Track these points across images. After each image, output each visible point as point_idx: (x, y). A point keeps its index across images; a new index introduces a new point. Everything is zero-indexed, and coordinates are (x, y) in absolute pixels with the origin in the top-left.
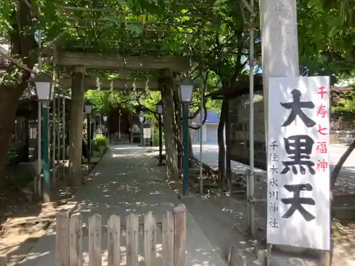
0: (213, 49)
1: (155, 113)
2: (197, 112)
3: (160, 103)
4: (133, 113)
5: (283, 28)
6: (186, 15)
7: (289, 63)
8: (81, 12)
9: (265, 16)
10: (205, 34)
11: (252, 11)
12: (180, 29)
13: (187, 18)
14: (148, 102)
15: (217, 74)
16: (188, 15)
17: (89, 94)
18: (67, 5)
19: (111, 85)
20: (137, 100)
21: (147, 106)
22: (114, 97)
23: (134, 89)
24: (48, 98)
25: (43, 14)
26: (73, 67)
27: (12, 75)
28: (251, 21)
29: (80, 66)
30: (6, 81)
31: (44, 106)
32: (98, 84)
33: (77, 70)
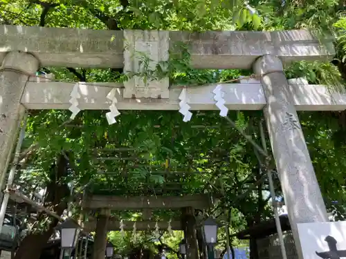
0: (233, 186)
1: (178, 253)
2: (224, 252)
3: (183, 242)
4: (155, 253)
5: (301, 173)
6: (204, 157)
7: (315, 207)
8: (111, 161)
9: (280, 162)
10: (223, 173)
11: (266, 154)
12: (200, 170)
13: (206, 161)
14: (171, 240)
15: (240, 210)
16: (206, 158)
17: (112, 235)
18: (100, 157)
19: (134, 226)
20: (160, 240)
21: (170, 245)
22: (137, 237)
23: (157, 230)
24: (71, 245)
25: (78, 165)
26: (99, 210)
27: (42, 224)
28: (267, 163)
29: (105, 208)
30: (35, 229)
31: (67, 254)
32: (122, 226)
33: (102, 212)
